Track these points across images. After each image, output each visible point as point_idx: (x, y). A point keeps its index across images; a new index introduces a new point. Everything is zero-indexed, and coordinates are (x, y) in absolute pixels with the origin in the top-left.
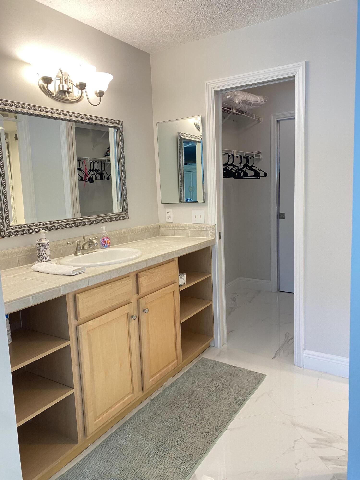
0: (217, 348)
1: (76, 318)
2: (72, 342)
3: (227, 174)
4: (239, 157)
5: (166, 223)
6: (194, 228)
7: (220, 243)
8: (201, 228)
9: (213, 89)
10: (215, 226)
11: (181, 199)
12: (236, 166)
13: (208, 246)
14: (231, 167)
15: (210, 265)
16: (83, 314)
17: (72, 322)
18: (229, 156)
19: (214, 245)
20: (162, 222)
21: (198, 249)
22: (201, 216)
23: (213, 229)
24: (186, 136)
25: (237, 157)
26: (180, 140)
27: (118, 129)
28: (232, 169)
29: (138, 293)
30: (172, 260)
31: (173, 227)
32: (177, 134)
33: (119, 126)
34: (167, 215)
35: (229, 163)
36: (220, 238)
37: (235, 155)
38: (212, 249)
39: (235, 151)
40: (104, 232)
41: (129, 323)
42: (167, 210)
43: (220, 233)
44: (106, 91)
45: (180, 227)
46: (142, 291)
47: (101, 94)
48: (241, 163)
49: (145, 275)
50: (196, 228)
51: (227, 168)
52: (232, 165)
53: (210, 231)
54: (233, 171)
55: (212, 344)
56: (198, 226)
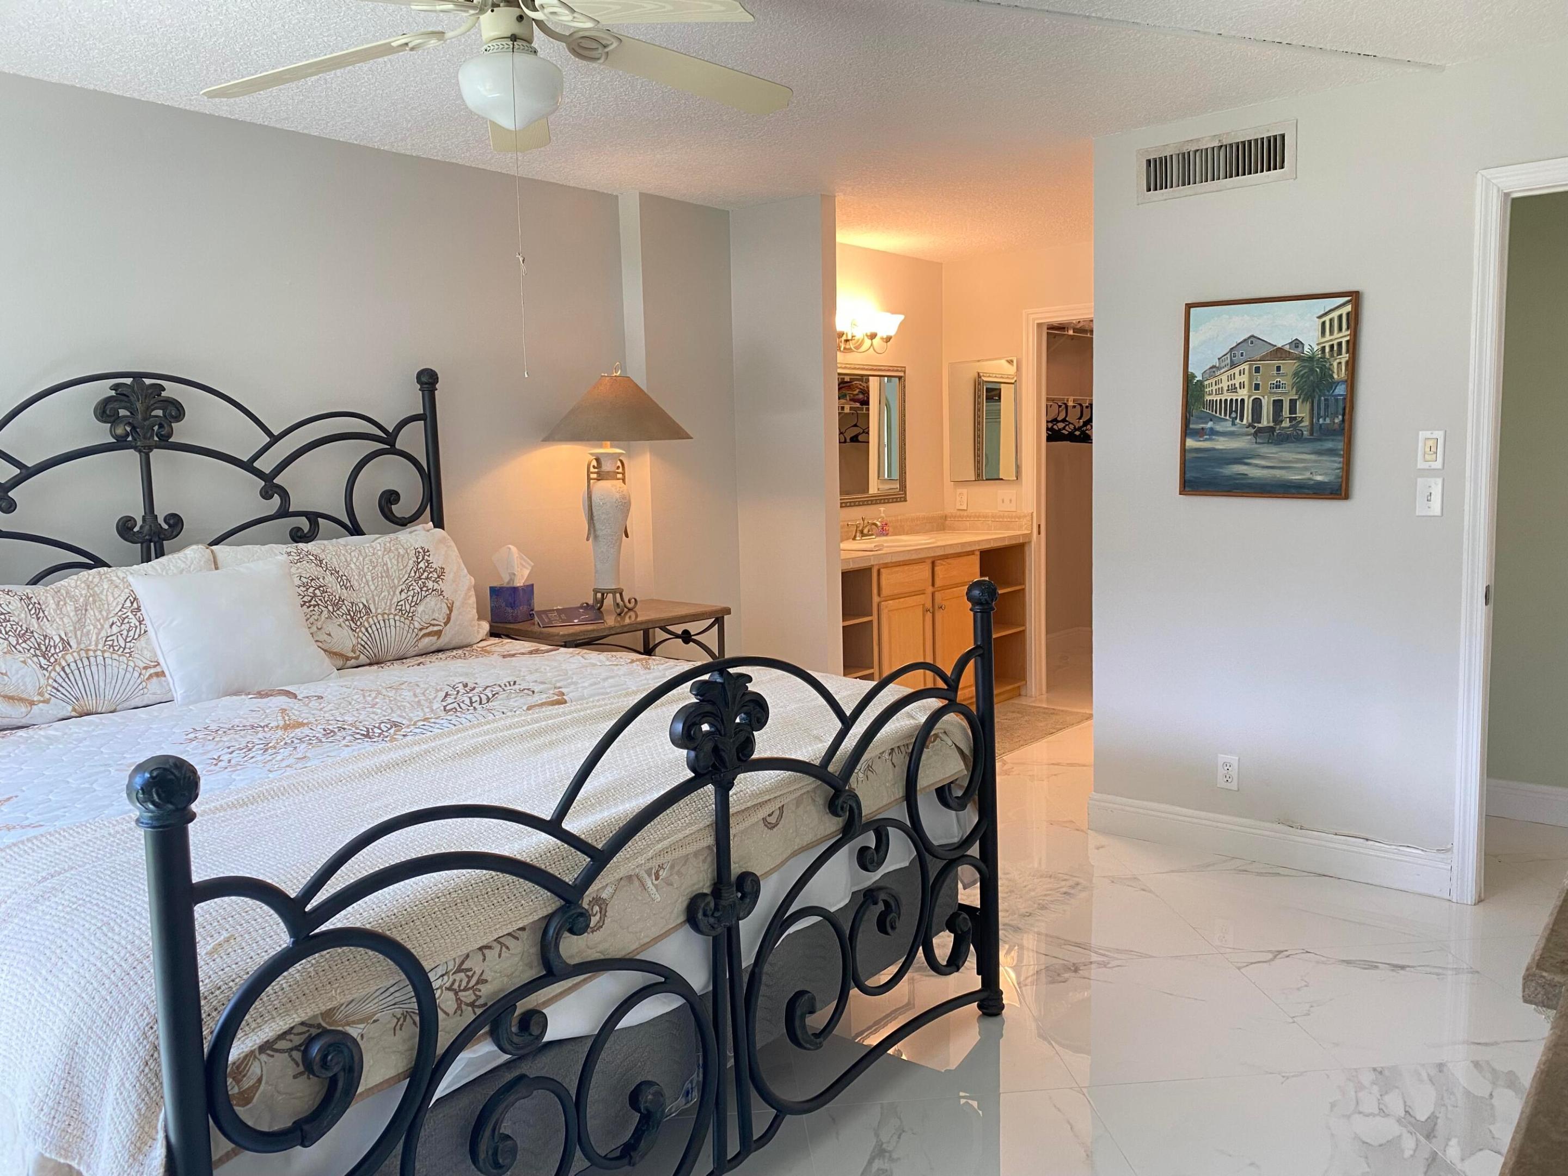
0: (1031, 697)
1: (879, 595)
2: (874, 618)
3: (1053, 436)
4: (1078, 408)
5: (955, 511)
6: (1000, 517)
7: (1039, 540)
8: (1011, 517)
9: (1034, 320)
10: (1032, 514)
11: (978, 475)
12: (1070, 423)
13: (1021, 541)
14: (1061, 425)
15: (1024, 573)
16: (885, 592)
17: (876, 599)
18: (1060, 406)
19: (1030, 542)
20: (949, 510)
21: (1007, 543)
22: (1011, 501)
23: (1029, 518)
24: (989, 376)
25: (1074, 407)
26: (979, 384)
27: (900, 378)
28: (1064, 428)
29: (933, 585)
30: (972, 553)
31: (967, 516)
32: (976, 375)
33: (902, 374)
34: (958, 499)
35: (1059, 419)
36: (1039, 533)
37: (1071, 404)
38: (1027, 548)
39: (1071, 398)
40: (883, 515)
41: (924, 616)
42: (959, 491)
43: (1039, 526)
44: (895, 335)
45: (979, 516)
46: (938, 583)
47: (888, 339)
48: (1080, 418)
49: (942, 564)
50: (1003, 517)
51: (1055, 427)
52: (1064, 420)
53: (1024, 521)
54: (1064, 431)
55: (1023, 692)
56: (1006, 514)
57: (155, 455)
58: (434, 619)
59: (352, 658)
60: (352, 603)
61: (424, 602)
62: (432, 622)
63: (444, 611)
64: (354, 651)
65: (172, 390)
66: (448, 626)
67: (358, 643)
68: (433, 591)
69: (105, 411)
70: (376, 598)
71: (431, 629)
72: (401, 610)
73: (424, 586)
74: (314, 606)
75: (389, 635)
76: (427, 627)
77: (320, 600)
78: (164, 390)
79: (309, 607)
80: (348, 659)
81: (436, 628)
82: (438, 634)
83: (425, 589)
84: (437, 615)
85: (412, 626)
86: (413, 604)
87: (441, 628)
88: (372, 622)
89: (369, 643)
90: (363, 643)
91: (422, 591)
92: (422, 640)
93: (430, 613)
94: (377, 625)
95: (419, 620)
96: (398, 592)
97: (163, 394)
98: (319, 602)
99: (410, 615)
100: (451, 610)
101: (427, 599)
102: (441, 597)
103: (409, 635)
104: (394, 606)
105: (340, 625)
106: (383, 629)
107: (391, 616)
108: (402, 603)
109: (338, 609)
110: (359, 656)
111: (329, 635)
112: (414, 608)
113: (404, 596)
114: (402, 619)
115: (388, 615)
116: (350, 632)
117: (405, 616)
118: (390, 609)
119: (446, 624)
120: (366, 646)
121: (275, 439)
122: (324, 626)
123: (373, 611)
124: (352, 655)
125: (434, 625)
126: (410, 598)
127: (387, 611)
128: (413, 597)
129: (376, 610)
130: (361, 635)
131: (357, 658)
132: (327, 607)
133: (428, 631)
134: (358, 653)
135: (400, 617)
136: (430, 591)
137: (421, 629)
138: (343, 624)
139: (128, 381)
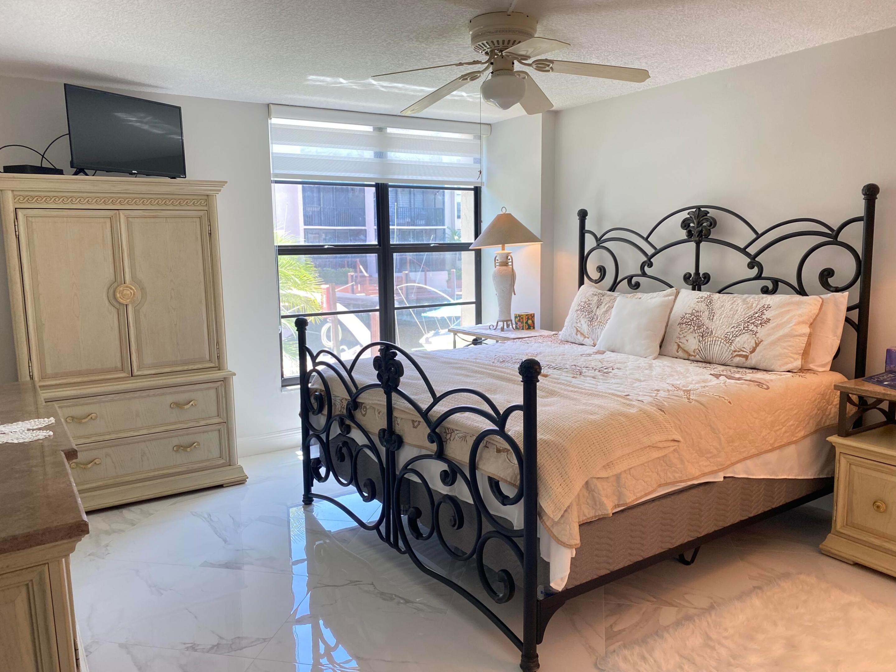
57: (703, 244)
58: (744, 348)
59: (692, 355)
60: (707, 328)
61: (742, 336)
62: (742, 349)
63: (752, 344)
64: (694, 352)
65: (712, 213)
66: (753, 354)
67: (698, 349)
68: (751, 331)
69: (685, 224)
70: (719, 328)
71: (741, 353)
72: (726, 337)
73: (747, 327)
74: (689, 325)
75: (714, 349)
76: (739, 351)
77: (694, 323)
78: (708, 213)
79: (686, 325)
80: (690, 355)
81: (744, 353)
82: (746, 357)
83: (746, 329)
84: (746, 346)
85: (730, 348)
86: (735, 336)
87: (748, 354)
88: (709, 340)
89: (703, 350)
90: (700, 349)
91: (744, 329)
92: (736, 358)
93: (742, 343)
94: (711, 342)
95: (735, 346)
96: (730, 328)
97: (708, 215)
98: (693, 324)
99: (731, 341)
100: (757, 345)
101: (744, 335)
102: (754, 336)
103: (727, 353)
104: (724, 334)
105: (695, 337)
106: (713, 345)
107: (720, 339)
108: (729, 334)
109: (699, 329)
110: (696, 355)
111: (687, 341)
112: (734, 338)
113: (733, 329)
114: (725, 343)
115: (719, 338)
116: (698, 342)
117: (727, 341)
118: (721, 336)
119: (752, 352)
120: (701, 351)
121: (759, 236)
122: (687, 336)
123: (713, 334)
124: (693, 354)
125: (743, 351)
126: (735, 332)
127: (719, 336)
128: (737, 332)
129: (715, 334)
130: (701, 345)
131: (695, 356)
132: (694, 327)
133: (739, 353)
134: (696, 354)
135: (724, 341)
136: (748, 331)
137: (735, 351)
138: (696, 337)
139: (694, 210)
